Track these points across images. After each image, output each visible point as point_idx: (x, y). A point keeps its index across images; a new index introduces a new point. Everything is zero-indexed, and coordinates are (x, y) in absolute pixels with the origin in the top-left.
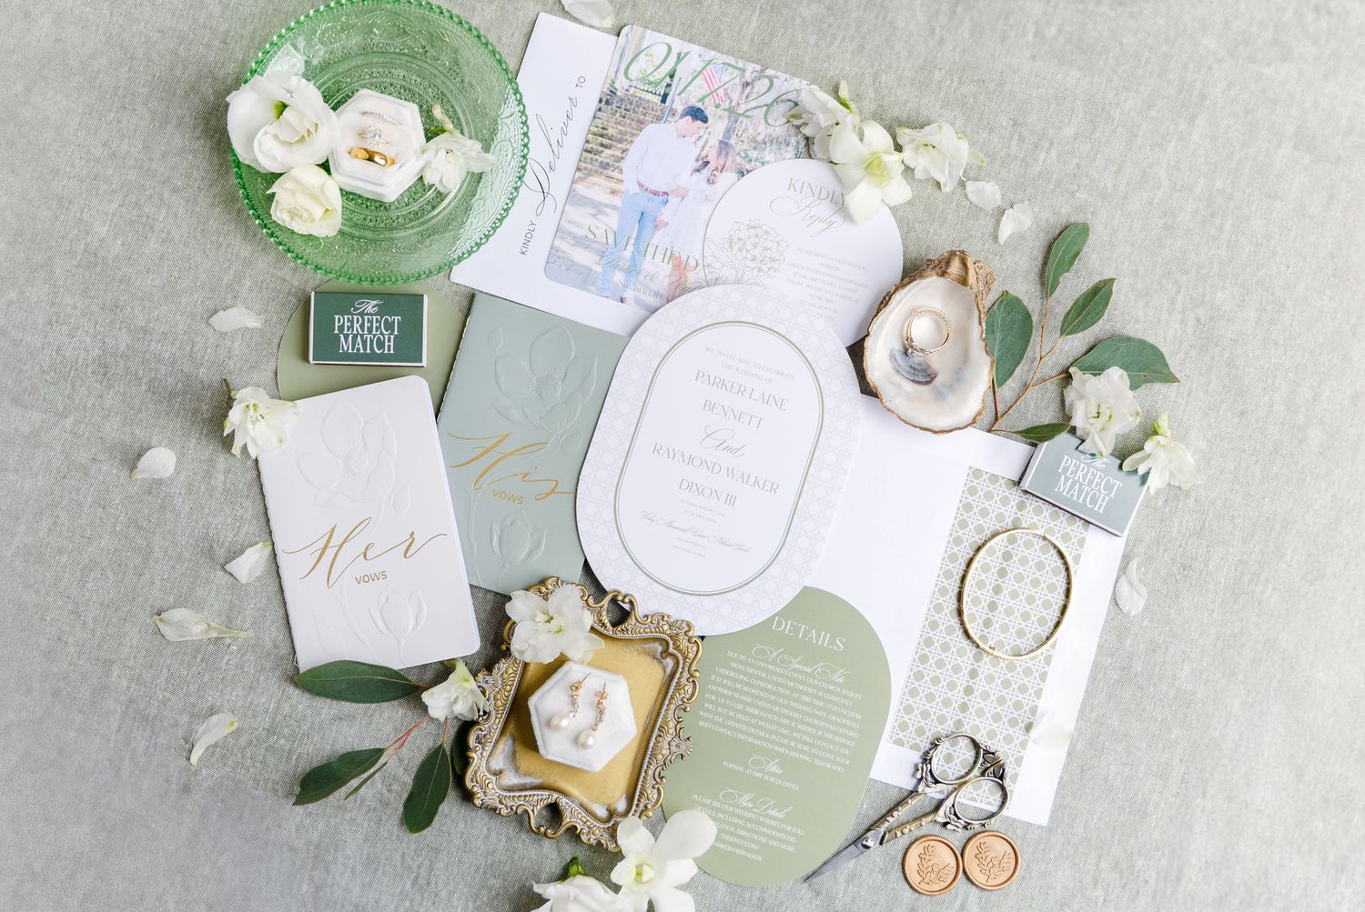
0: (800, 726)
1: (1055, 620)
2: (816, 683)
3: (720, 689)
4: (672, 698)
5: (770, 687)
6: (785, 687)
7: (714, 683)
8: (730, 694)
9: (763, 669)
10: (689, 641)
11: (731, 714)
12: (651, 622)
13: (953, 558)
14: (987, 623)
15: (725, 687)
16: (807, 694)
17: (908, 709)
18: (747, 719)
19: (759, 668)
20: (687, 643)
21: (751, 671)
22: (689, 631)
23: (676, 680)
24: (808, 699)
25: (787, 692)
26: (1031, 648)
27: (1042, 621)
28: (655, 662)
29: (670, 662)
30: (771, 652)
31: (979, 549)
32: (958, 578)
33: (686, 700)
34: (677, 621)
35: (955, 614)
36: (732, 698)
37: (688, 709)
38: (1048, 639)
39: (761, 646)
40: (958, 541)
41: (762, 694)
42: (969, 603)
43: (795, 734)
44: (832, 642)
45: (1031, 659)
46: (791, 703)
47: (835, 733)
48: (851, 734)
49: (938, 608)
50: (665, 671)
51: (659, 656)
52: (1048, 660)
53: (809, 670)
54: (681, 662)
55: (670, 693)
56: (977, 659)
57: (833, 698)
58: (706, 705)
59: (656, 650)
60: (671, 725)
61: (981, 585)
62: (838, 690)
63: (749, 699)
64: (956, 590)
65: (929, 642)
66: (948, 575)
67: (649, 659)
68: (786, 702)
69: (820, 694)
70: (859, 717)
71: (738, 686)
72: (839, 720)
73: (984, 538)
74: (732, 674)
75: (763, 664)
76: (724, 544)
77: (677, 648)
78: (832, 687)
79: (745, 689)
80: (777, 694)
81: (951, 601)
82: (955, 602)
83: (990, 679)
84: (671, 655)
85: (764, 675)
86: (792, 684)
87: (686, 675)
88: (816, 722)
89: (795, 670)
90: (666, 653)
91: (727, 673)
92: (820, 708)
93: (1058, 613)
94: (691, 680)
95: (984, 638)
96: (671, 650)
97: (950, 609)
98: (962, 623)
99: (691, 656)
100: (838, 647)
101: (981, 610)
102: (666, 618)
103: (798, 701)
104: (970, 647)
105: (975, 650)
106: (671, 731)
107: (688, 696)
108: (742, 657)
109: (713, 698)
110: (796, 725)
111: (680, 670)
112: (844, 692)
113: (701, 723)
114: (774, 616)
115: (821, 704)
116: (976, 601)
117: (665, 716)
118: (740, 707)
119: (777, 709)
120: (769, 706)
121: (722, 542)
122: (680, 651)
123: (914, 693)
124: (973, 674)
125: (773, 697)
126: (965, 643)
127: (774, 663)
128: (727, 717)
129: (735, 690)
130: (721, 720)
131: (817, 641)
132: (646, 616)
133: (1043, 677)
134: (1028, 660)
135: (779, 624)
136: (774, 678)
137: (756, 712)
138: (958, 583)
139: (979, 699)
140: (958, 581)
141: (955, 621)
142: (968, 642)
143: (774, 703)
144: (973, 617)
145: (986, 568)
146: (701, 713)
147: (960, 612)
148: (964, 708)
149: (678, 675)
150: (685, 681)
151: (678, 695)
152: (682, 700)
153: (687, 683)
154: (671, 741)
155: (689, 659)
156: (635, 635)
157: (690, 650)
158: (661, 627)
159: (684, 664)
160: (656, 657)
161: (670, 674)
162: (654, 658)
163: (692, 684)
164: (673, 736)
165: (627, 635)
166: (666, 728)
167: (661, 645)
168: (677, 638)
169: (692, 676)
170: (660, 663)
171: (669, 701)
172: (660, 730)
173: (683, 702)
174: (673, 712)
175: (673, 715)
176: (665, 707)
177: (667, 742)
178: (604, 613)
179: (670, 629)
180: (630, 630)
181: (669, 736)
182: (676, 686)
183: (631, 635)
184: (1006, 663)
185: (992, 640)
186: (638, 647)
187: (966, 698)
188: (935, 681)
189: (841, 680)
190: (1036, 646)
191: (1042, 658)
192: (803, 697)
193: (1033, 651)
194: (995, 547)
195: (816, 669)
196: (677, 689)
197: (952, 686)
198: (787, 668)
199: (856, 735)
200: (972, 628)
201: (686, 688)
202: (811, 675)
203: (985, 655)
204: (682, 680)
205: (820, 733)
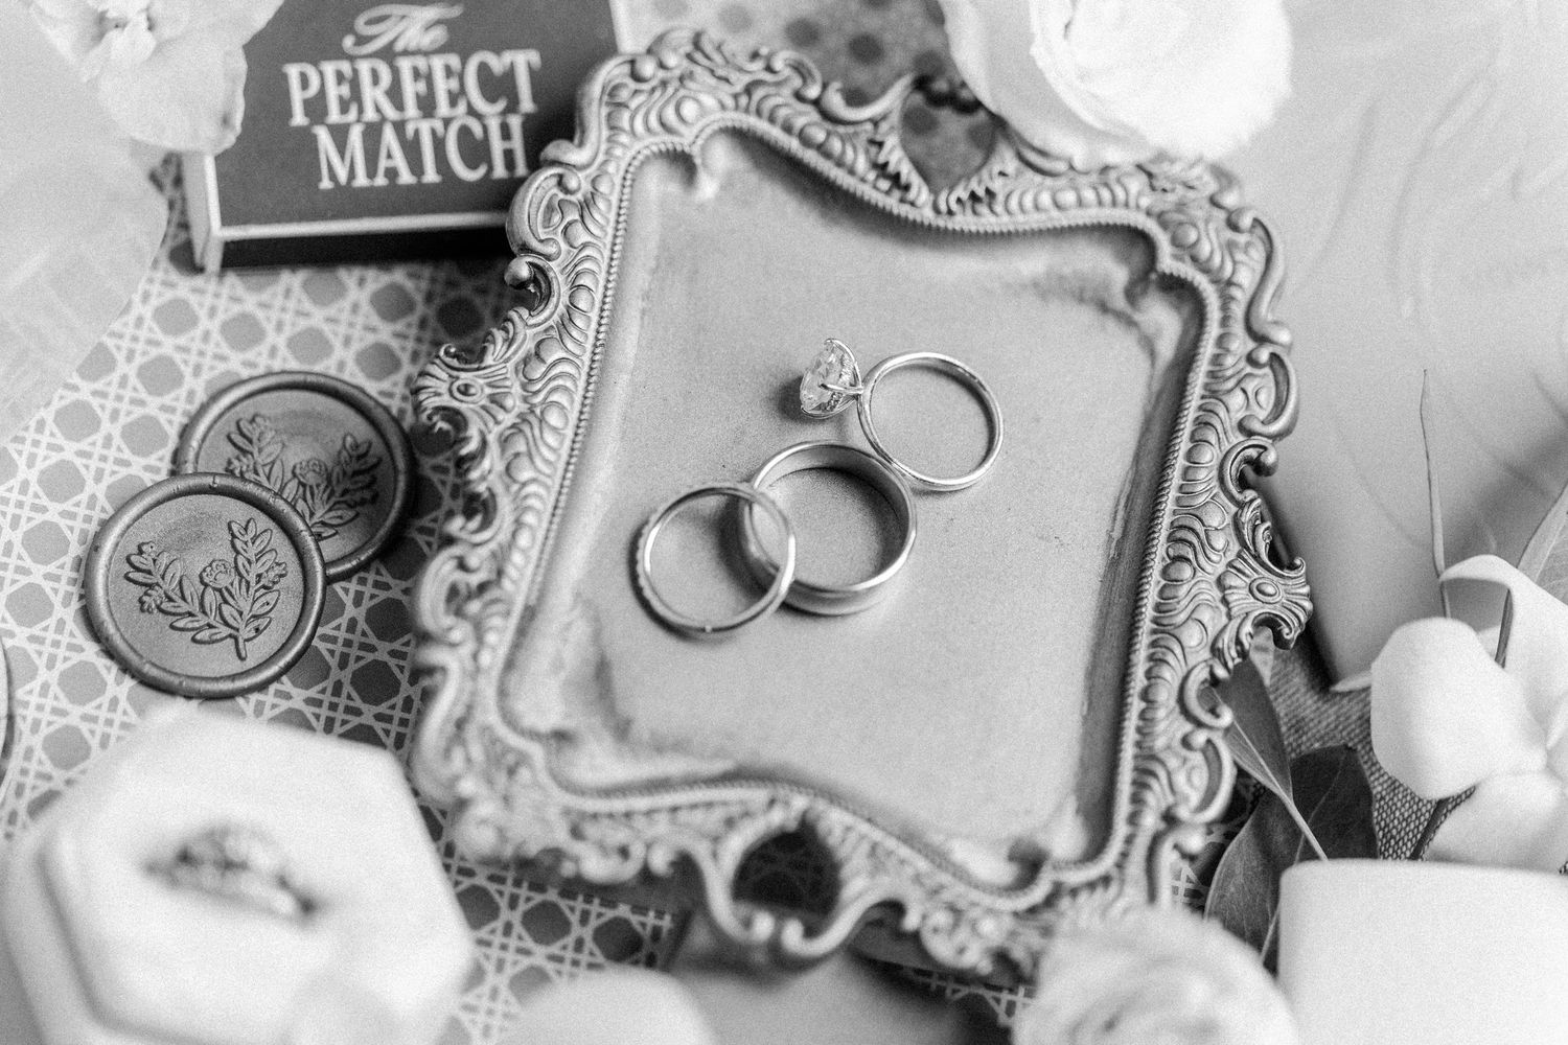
4: (1201, 424)
10: (1232, 224)
12: (1076, 167)
20: (1227, 233)
22: (1224, 189)
23: (1203, 367)
28: (1112, 323)
29: (1164, 319)
33: (1254, 429)
50: (1153, 354)
51: (1119, 302)
54: (1213, 301)
55: (1191, 412)
59: (1107, 286)
60: (1217, 517)
67: (1083, 317)
77: (1188, 253)
84: (1171, 281)
87: (1240, 344)
94: (1264, 355)
96: (1168, 262)
99: (1246, 278)
106: (1219, 542)
107: (1262, 412)
111: (1213, 330)
117: (1186, 491)
122: (1203, 264)
149: (1208, 349)
150: (1243, 363)
151: (1222, 412)
152: (1243, 428)
153: (1249, 369)
154: (1224, 573)
155: (1239, 286)
156: (1021, 218)
157: (1239, 256)
158: (1118, 180)
159: (1225, 307)
160: (1109, 305)
161: (1176, 356)
162: (1104, 308)
163: (1267, 370)
164: (1231, 556)
165: (993, 219)
166: (1198, 526)
167: (1123, 258)
168: (1182, 217)
169: (1261, 339)
170: (1130, 323)
171: (1192, 438)
172: (1172, 539)
173: (1250, 434)
174: (1215, 473)
175: (1215, 483)
176: (1180, 462)
177: (1213, 579)
178: (892, 141)
179: (1153, 188)
180: (1000, 198)
181: (1214, 558)
182: (1206, 386)
183: (1005, 218)
186: (1032, 269)
196: (1215, 394)
201: (1250, 386)
204: (1230, 361)
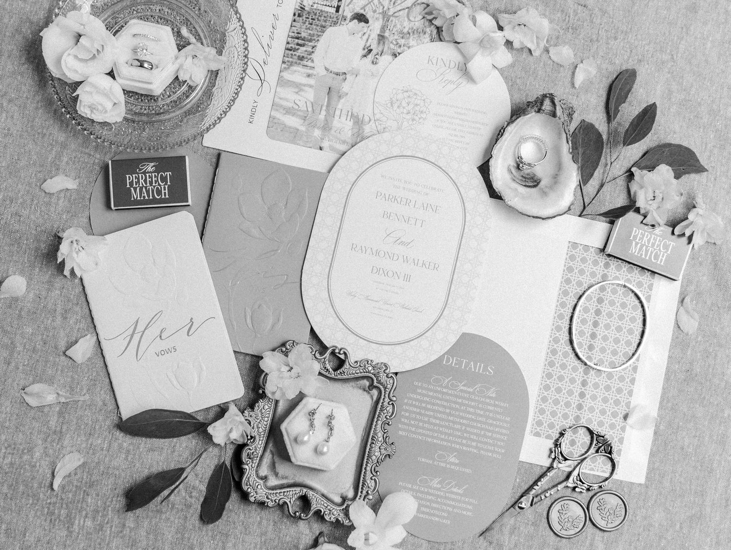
0: (468, 429)
1: (637, 341)
2: (476, 398)
3: (411, 409)
4: (379, 416)
5: (445, 404)
6: (456, 403)
7: (407, 404)
8: (418, 410)
9: (440, 392)
10: (388, 376)
13: (563, 305)
14: (591, 348)
15: (415, 406)
16: (471, 406)
17: (542, 412)
18: (432, 427)
19: (436, 391)
20: (386, 378)
21: (431, 394)
22: (386, 370)
23: (380, 404)
24: (472, 410)
25: (458, 406)
26: (622, 362)
27: (628, 343)
28: (365, 393)
29: (375, 392)
30: (444, 380)
31: (580, 297)
32: (567, 318)
33: (388, 417)
34: (378, 363)
35: (568, 342)
36: (420, 414)
37: (390, 423)
38: (633, 355)
39: (437, 376)
40: (565, 293)
41: (440, 409)
42: (578, 335)
43: (465, 435)
44: (485, 369)
45: (623, 369)
46: (461, 414)
47: (493, 432)
48: (504, 431)
49: (556, 340)
50: (372, 400)
51: (367, 389)
52: (635, 369)
53: (471, 390)
54: (383, 391)
55: (377, 414)
56: (586, 373)
57: (490, 408)
58: (402, 419)
59: (365, 386)
60: (380, 435)
61: (584, 322)
62: (492, 402)
63: (432, 413)
64: (567, 327)
65: (552, 364)
66: (561, 317)
67: (361, 391)
68: (457, 413)
69: (480, 405)
71: (424, 405)
72: (495, 423)
73: (583, 290)
74: (419, 397)
75: (439, 389)
76: (405, 308)
77: (379, 382)
78: (488, 401)
79: (429, 406)
80: (451, 408)
81: (565, 335)
82: (568, 335)
83: (596, 386)
84: (376, 387)
85: (440, 396)
86: (460, 401)
87: (387, 400)
88: (479, 425)
89: (462, 391)
90: (372, 386)
91: (415, 396)
92: (481, 416)
93: (638, 337)
94: (391, 403)
95: (589, 358)
96: (375, 384)
97: (564, 340)
98: (574, 349)
99: (389, 386)
100: (490, 372)
101: (585, 339)
102: (370, 362)
103: (466, 411)
104: (580, 365)
105: (584, 367)
106: (380, 439)
107: (390, 415)
108: (425, 385)
109: (407, 414)
110: (466, 428)
111: (383, 397)
112: (497, 403)
113: (400, 433)
114: (444, 355)
115: (482, 413)
116: (582, 333)
117: (375, 430)
118: (426, 419)
119: (451, 418)
120: (444, 416)
122: (382, 384)
123: (544, 400)
124: (584, 383)
125: (448, 411)
126: (577, 363)
127: (447, 387)
128: (417, 427)
129: (422, 408)
130: (413, 429)
131: (475, 370)
132: (356, 362)
133: (633, 381)
134: (621, 370)
135: (448, 360)
137: (438, 422)
138: (568, 322)
139: (590, 400)
140: (568, 320)
141: (568, 348)
142: (579, 362)
143: (449, 414)
144: (580, 344)
145: (586, 310)
146: (400, 426)
147: (571, 342)
148: (580, 407)
149: (381, 401)
150: (387, 404)
151: (383, 414)
152: (386, 417)
154: (381, 446)
155: (388, 388)
156: (349, 376)
157: (388, 383)
158: (367, 368)
159: (385, 392)
161: (376, 400)
162: (364, 390)
163: (391, 406)
164: (382, 443)
165: (344, 376)
166: (377, 437)
167: (368, 381)
168: (378, 375)
169: (391, 400)
170: (369, 393)
171: (377, 419)
172: (372, 439)
173: (387, 419)
175: (380, 428)
176: (375, 423)
177: (378, 447)
178: (327, 362)
179: (373, 370)
180: (346, 372)
181: (379, 443)
183: (347, 376)
184: (606, 373)
185: (595, 359)
186: (352, 384)
187: (581, 400)
188: (559, 390)
189: (494, 395)
190: (625, 360)
191: (630, 368)
192: (468, 409)
193: (624, 364)
194: (592, 294)
195: (476, 389)
196: (381, 410)
197: (570, 393)
198: (456, 390)
199: (507, 432)
200: (581, 352)
201: (388, 409)
202: (473, 393)
203: (591, 370)
204: (385, 403)
205: (483, 433)
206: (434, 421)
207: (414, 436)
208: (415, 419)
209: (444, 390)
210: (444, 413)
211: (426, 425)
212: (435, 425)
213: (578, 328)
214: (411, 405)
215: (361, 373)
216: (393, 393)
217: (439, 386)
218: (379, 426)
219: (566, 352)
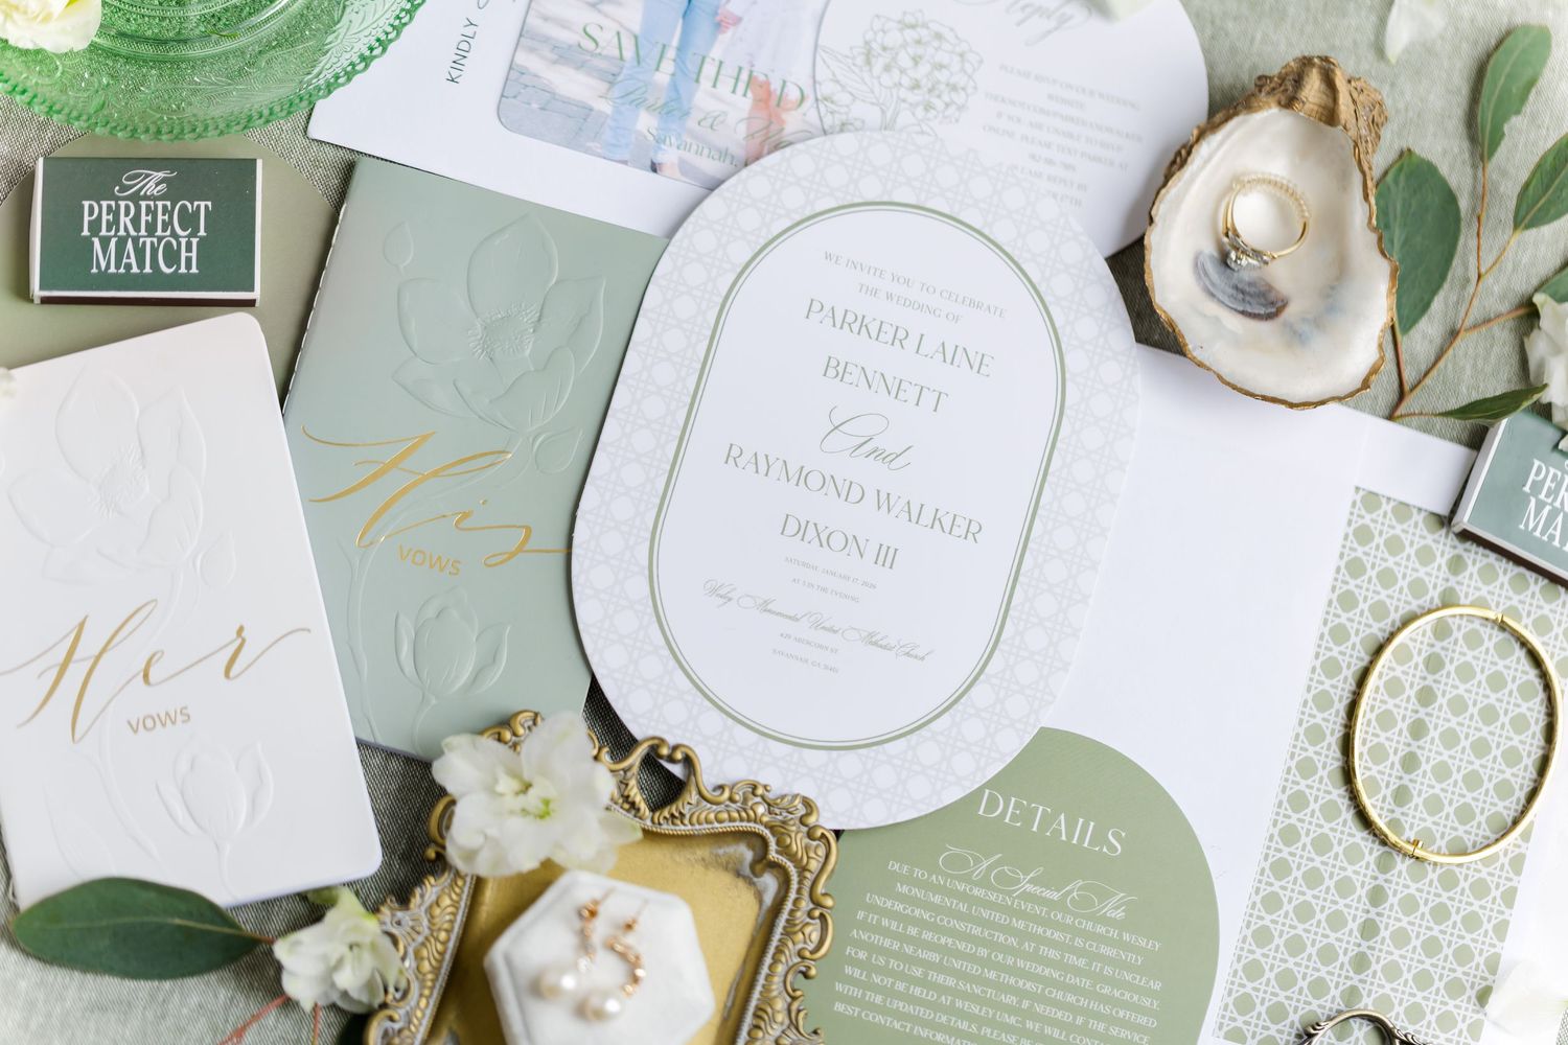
0: (1039, 1008)
1: (1528, 786)
2: (1069, 920)
3: (876, 939)
4: (779, 951)
5: (976, 931)
6: (1007, 930)
7: (864, 926)
8: (896, 946)
9: (963, 897)
10: (810, 836)
11: (900, 986)
12: (731, 799)
13: (1331, 668)
14: (1401, 796)
15: (886, 932)
16: (1052, 944)
17: (1253, 970)
18: (932, 996)
19: (952, 893)
20: (807, 840)
21: (937, 899)
22: (808, 814)
23: (784, 916)
24: (1053, 954)
25: (1013, 941)
26: (1486, 842)
27: (1503, 789)
28: (741, 883)
29: (769, 882)
30: (977, 861)
31: (1378, 651)
32: (1340, 707)
33: (807, 954)
34: (783, 797)
35: (1338, 777)
36: (900, 956)
37: (813, 972)
38: (1515, 822)
39: (958, 851)
40: (1339, 634)
41: (961, 946)
42: (1366, 756)
43: (1029, 1025)
44: (1099, 838)
45: (1486, 862)
46: (1020, 963)
47: (1112, 1020)
48: (1143, 1020)
49: (1306, 768)
50: (761, 902)
51: (747, 871)
52: (1518, 863)
53: (1055, 896)
54: (795, 878)
55: (774, 943)
56: (1384, 866)
57: (1105, 950)
58: (848, 970)
59: (741, 861)
60: (780, 1005)
61: (1386, 720)
62: (1114, 933)
63: (935, 957)
64: (1339, 732)
65: (1289, 835)
66: (1322, 701)
67: (727, 878)
68: (1010, 961)
69: (1079, 942)
70: (1156, 986)
71: (913, 931)
72: (1117, 994)
73: (1389, 629)
74: (899, 907)
75: (961, 887)
76: (875, 644)
77: (785, 850)
78: (1100, 929)
79: (927, 936)
80: (992, 945)
81: (1331, 754)
82: (1338, 755)
83: (1409, 905)
84: (774, 866)
85: (963, 907)
86: (1020, 925)
87: (805, 904)
88: (1071, 998)
89: (1027, 897)
90: (762, 863)
91: (889, 904)
92: (1078, 972)
93: (1532, 773)
94: (817, 913)
95: (1395, 824)
96: (773, 855)
97: (1329, 769)
98: (1354, 796)
99: (814, 865)
100: (1112, 848)
101: (1388, 771)
102: (760, 791)
103: (1035, 957)
104: (1370, 845)
105: (1378, 850)
106: (780, 1017)
107: (811, 947)
108: (918, 873)
109: (862, 955)
110: (1032, 1006)
111: (793, 895)
112: (1126, 937)
113: (839, 1007)
114: (980, 790)
115: (1081, 963)
116: (1378, 754)
117: (766, 989)
118: (918, 972)
119: (992, 975)
120: (975, 969)
121: (872, 640)
122: (792, 857)
123: (1262, 936)
124: (1377, 896)
125: (983, 952)
126: (1360, 836)
127: (984, 883)
128: (890, 993)
129: (910, 940)
130: (879, 999)
131: (1070, 835)
132: (721, 787)
133: (1509, 897)
134: (1480, 866)
135: (992, 804)
136: (985, 914)
137: (951, 982)
138: (1341, 718)
139: (1388, 945)
140: (1343, 714)
141: (1338, 794)
142: (1365, 834)
143: (986, 963)
144: (1372, 783)
145: (1394, 687)
146: (839, 987)
147: (1348, 775)
148: (1361, 963)
149: (789, 906)
150: (805, 916)
151: (790, 944)
152: (800, 954)
153: (808, 920)
154: (780, 1037)
155: (810, 871)
156: (697, 827)
157: (812, 854)
158: (752, 808)
159: (800, 882)
160: (741, 873)
161: (772, 906)
162: (738, 874)
163: (818, 921)
164: (784, 1027)
165: (683, 827)
166: (769, 1010)
167: (751, 847)
168: (783, 830)
169: (818, 904)
170: (751, 883)
171: (773, 958)
172: (756, 1016)
173: (803, 958)
174: (782, 979)
175: (781, 984)
176: (765, 970)
177: (772, 1039)
178: (633, 782)
179: (770, 813)
180: (688, 816)
181: (775, 1027)
182: (785, 928)
183: (690, 827)
184: (1439, 871)
185: (1411, 828)
186: (703, 852)
187: (1365, 944)
188: (1304, 912)
189: (1119, 914)
190: (1493, 837)
191: (1504, 860)
192: (1044, 950)
193: (1488, 846)
194: (1411, 644)
195: (1071, 891)
196: (788, 933)
197: (1336, 921)
198: (1009, 893)
199: (1152, 1023)
200: (1374, 806)
201: (807, 930)
202: (1060, 905)
203: (1398, 859)
204: (799, 914)
205: (1080, 1020)
206: (941, 979)
207: (880, 1019)
208: (885, 971)
209: (976, 892)
210: (972, 958)
211: (917, 991)
212: (943, 990)
213: (1369, 737)
214: (878, 929)
215: (731, 820)
216: (825, 886)
217: (961, 879)
218: (777, 980)
219: (1331, 803)
